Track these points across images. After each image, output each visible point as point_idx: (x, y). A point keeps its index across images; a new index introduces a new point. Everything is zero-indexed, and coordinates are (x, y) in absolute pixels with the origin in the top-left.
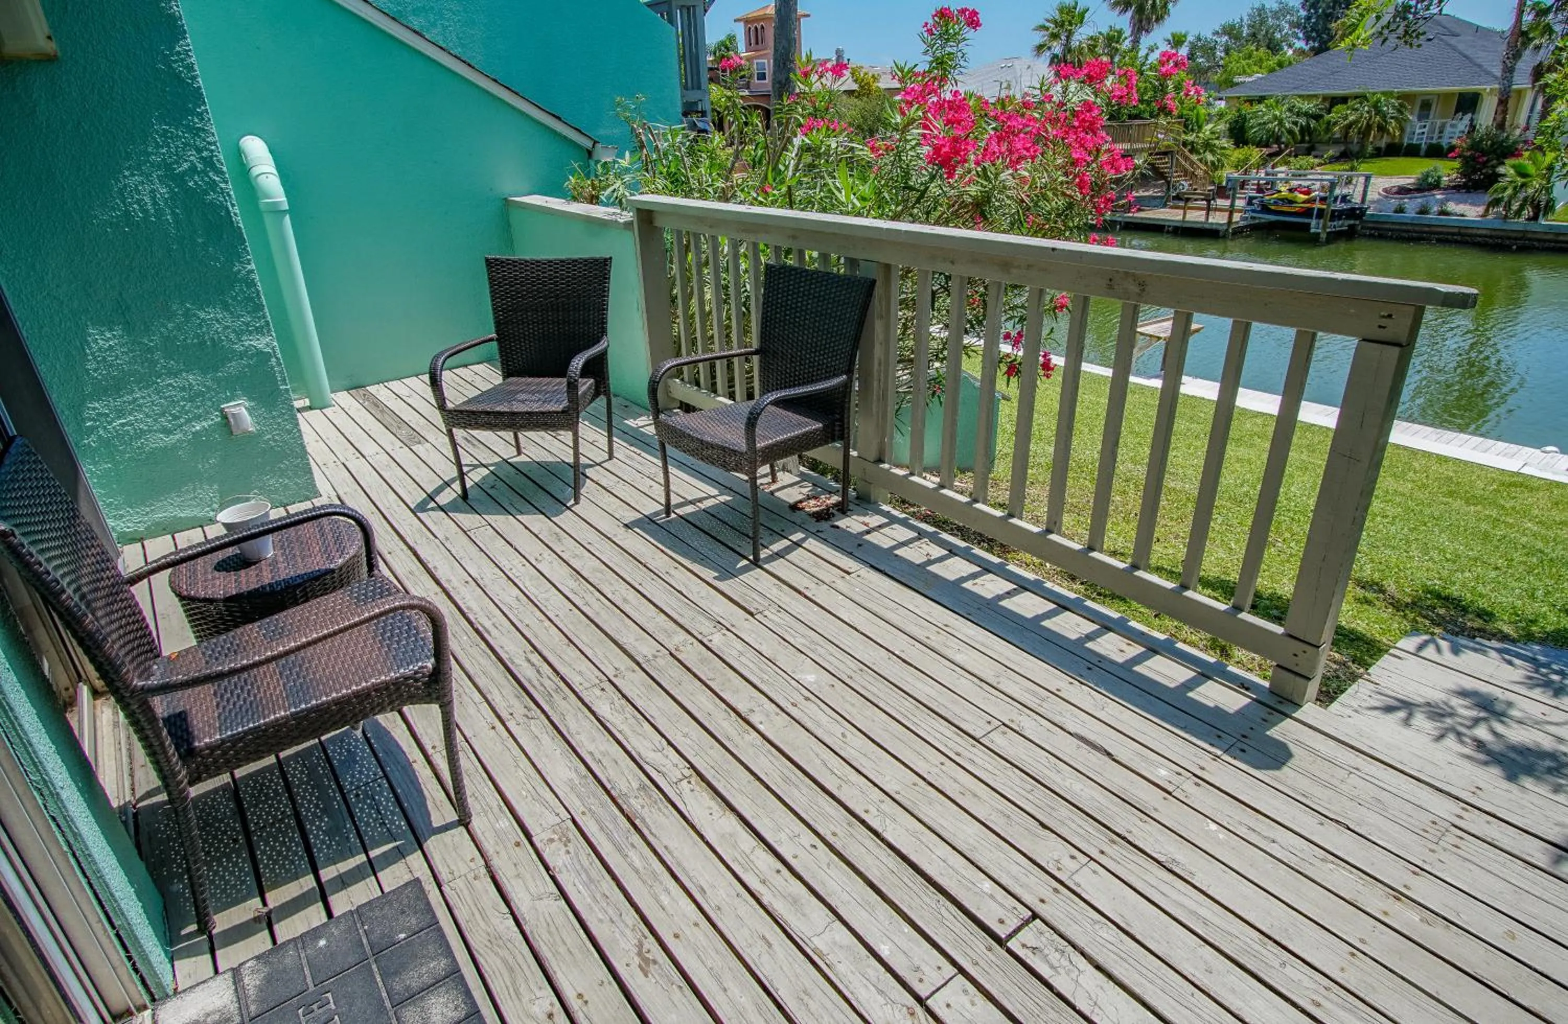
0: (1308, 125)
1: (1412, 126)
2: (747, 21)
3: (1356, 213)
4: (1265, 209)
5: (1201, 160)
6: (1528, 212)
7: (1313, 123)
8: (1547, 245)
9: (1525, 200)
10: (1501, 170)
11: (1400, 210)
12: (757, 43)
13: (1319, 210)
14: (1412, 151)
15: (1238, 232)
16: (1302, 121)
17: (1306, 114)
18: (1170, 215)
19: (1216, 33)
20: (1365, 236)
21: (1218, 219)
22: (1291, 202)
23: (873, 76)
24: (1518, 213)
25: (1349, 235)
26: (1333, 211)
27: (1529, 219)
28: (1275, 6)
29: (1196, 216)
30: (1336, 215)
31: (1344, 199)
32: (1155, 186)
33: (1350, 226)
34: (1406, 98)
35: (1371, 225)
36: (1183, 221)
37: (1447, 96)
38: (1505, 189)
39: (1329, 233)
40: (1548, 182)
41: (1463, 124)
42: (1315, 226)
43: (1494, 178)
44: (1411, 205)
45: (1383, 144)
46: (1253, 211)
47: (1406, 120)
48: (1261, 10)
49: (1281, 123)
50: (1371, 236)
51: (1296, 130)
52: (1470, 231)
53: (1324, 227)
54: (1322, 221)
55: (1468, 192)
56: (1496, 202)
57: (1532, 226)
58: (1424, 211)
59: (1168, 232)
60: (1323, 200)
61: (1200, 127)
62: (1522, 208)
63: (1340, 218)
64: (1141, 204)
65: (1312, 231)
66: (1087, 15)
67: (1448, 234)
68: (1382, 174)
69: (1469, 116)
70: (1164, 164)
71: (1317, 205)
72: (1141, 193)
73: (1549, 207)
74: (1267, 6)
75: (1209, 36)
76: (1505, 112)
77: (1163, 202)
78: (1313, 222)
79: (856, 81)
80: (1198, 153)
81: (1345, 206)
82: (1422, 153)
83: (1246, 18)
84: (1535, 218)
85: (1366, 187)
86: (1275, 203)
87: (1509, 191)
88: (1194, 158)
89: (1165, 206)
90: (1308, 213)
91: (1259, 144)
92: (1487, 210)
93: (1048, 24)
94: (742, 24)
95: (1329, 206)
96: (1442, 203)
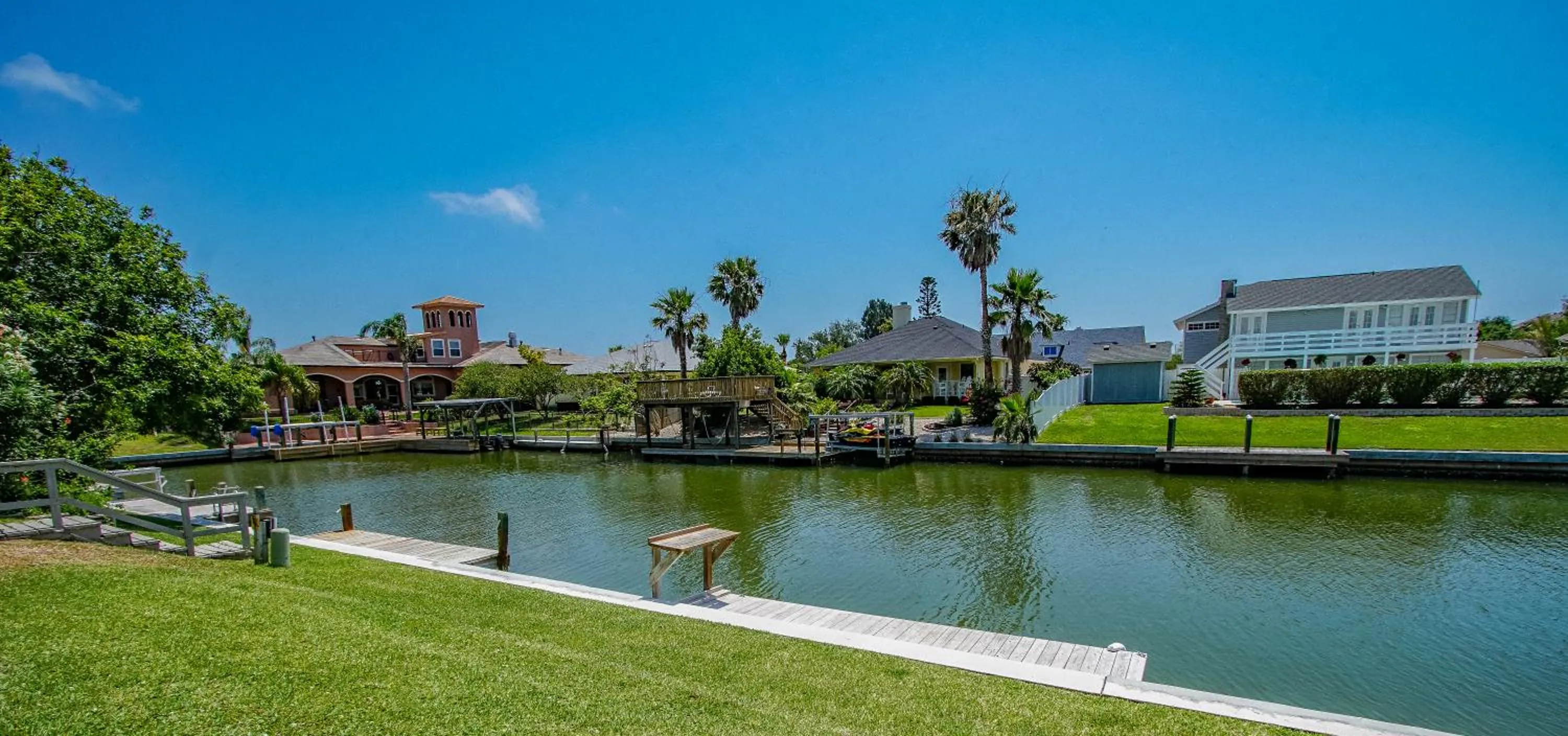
0: (868, 385)
1: (936, 384)
2: (424, 308)
3: (907, 442)
4: (842, 441)
5: (793, 408)
6: (1021, 436)
7: (871, 383)
8: (1038, 460)
9: (1017, 429)
10: (998, 407)
11: (938, 439)
12: (434, 326)
13: (881, 439)
14: (940, 401)
15: (826, 461)
16: (864, 381)
17: (866, 377)
18: (774, 450)
19: (810, 338)
20: (918, 460)
21: (808, 451)
22: (859, 435)
23: (539, 353)
24: (1015, 438)
25: (907, 460)
26: (891, 441)
27: (1023, 442)
28: (846, 324)
29: (791, 450)
30: (894, 444)
31: (898, 431)
32: (762, 430)
33: (907, 453)
34: (929, 365)
35: (922, 452)
36: (782, 453)
37: (954, 363)
38: (1002, 421)
39: (891, 459)
40: (1028, 414)
41: (968, 382)
42: (880, 452)
43: (995, 413)
44: (946, 435)
45: (920, 397)
46: (834, 444)
47: (932, 380)
48: (837, 326)
49: (849, 383)
50: (923, 460)
51: (860, 387)
52: (988, 453)
53: (888, 453)
54: (884, 449)
55: (980, 426)
56: (999, 431)
57: (1026, 447)
58: (954, 439)
59: (772, 463)
60: (882, 432)
61: (790, 384)
62: (1016, 434)
63: (897, 446)
64: (749, 443)
65: (879, 456)
66: (693, 300)
67: (974, 455)
68: (922, 416)
69: (970, 378)
70: (763, 410)
71: (879, 437)
72: (752, 435)
73: (1034, 433)
74: (841, 323)
75: (807, 340)
76: (990, 370)
77: (768, 441)
78: (878, 450)
79: (524, 357)
80: (791, 403)
81: (899, 437)
82: (946, 403)
83: (828, 330)
84: (1025, 441)
85: (912, 423)
86: (849, 436)
87: (1006, 422)
88: (788, 406)
89: (770, 443)
90: (873, 443)
91: (836, 398)
92: (995, 437)
93: (662, 304)
94: (421, 310)
95: (887, 436)
96: (967, 433)
